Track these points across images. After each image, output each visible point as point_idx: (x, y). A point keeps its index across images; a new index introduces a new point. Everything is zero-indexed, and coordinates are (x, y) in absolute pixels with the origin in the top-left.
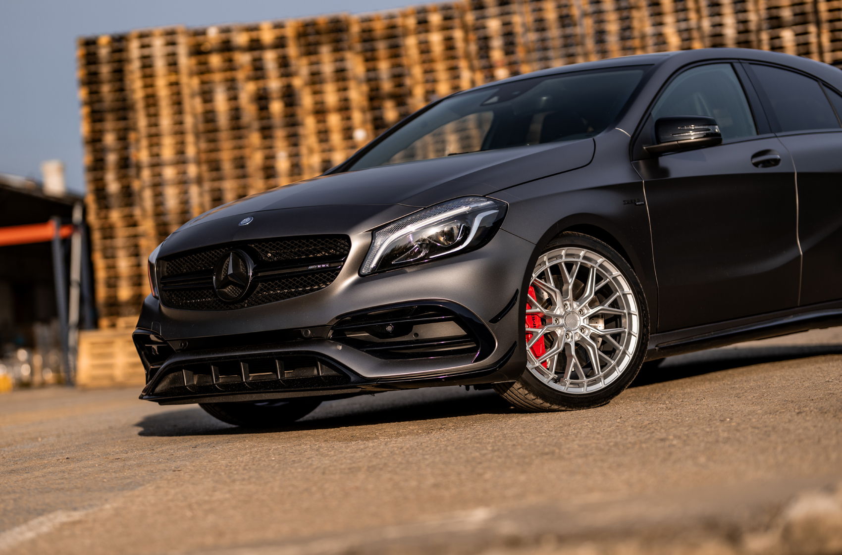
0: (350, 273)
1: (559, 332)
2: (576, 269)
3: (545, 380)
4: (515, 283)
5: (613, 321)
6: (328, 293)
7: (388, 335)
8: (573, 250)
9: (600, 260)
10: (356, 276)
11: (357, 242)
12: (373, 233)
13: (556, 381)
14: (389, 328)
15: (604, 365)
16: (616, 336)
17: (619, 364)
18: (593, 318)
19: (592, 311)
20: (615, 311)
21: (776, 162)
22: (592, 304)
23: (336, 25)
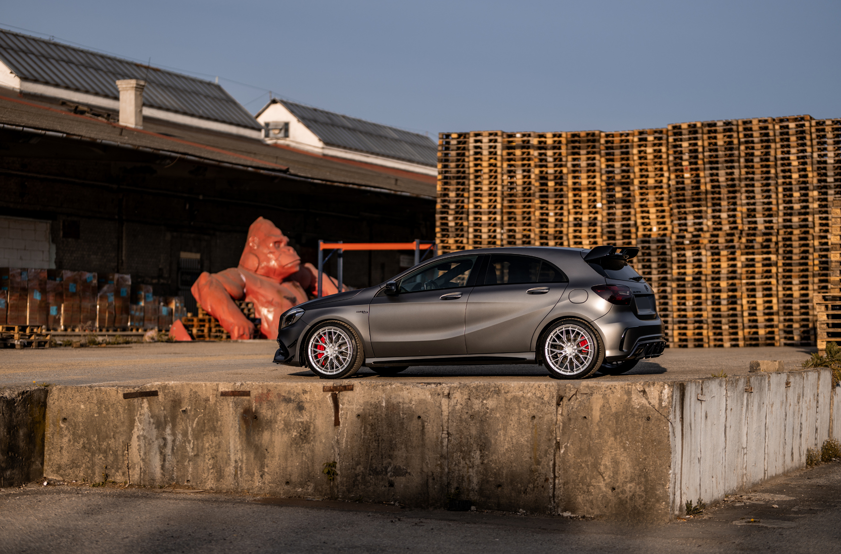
23: (592, 139)
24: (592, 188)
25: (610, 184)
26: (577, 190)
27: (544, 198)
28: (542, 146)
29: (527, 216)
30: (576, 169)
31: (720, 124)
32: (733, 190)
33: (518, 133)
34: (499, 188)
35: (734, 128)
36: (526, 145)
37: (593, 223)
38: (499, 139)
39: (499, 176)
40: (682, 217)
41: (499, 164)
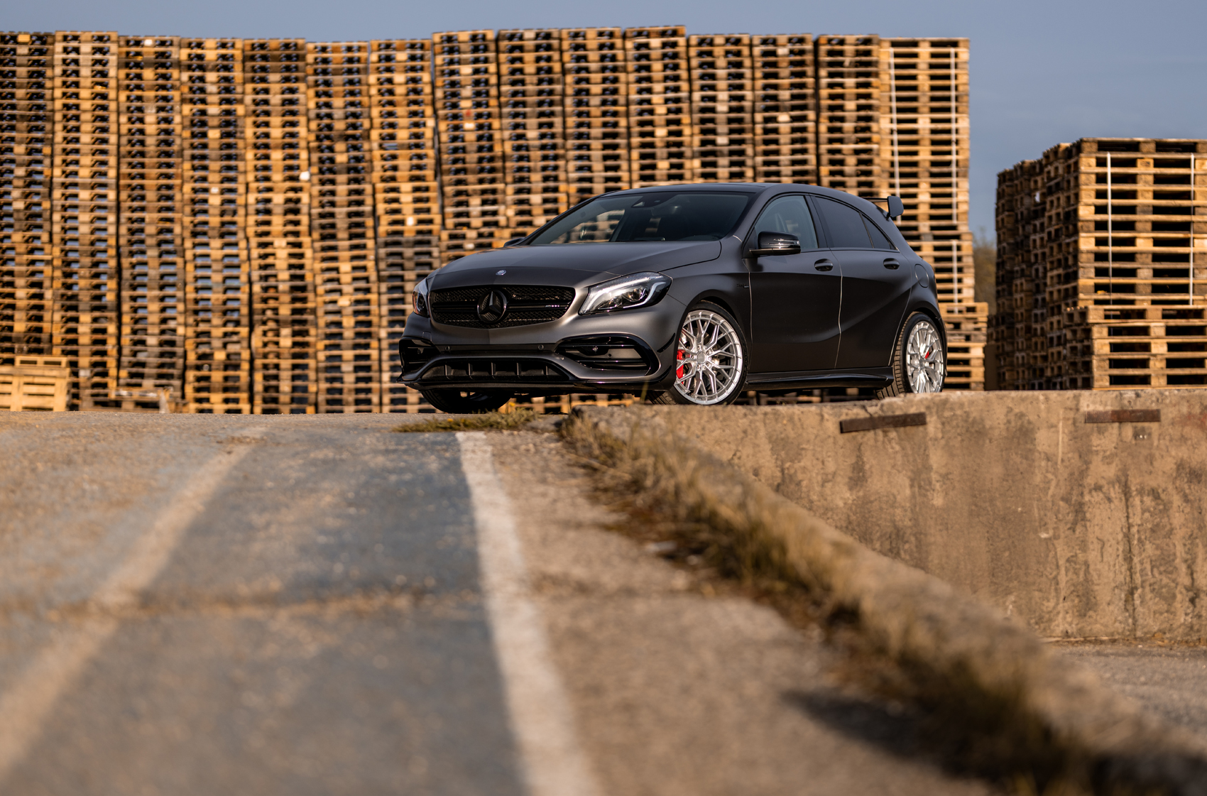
0: (572, 313)
1: (693, 364)
2: (706, 325)
3: (683, 393)
4: (673, 329)
5: (725, 360)
6: (557, 323)
7: (594, 353)
8: (706, 312)
9: (722, 321)
10: (576, 315)
11: (579, 293)
12: (589, 289)
13: (688, 394)
14: (595, 349)
15: (718, 388)
16: (728, 370)
17: (727, 388)
18: (713, 357)
19: (714, 353)
20: (728, 354)
21: (830, 268)
22: (715, 348)
23: (291, 55)
24: (290, 145)
25: (325, 136)
26: (263, 146)
27: (200, 161)
28: (198, 64)
29: (166, 194)
30: (261, 110)
31: (530, 35)
32: (551, 152)
33: (147, 37)
34: (113, 139)
35: (555, 43)
36: (162, 61)
37: (292, 208)
38: (113, 48)
39: (113, 117)
40: (462, 199)
41: (112, 94)
